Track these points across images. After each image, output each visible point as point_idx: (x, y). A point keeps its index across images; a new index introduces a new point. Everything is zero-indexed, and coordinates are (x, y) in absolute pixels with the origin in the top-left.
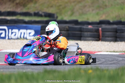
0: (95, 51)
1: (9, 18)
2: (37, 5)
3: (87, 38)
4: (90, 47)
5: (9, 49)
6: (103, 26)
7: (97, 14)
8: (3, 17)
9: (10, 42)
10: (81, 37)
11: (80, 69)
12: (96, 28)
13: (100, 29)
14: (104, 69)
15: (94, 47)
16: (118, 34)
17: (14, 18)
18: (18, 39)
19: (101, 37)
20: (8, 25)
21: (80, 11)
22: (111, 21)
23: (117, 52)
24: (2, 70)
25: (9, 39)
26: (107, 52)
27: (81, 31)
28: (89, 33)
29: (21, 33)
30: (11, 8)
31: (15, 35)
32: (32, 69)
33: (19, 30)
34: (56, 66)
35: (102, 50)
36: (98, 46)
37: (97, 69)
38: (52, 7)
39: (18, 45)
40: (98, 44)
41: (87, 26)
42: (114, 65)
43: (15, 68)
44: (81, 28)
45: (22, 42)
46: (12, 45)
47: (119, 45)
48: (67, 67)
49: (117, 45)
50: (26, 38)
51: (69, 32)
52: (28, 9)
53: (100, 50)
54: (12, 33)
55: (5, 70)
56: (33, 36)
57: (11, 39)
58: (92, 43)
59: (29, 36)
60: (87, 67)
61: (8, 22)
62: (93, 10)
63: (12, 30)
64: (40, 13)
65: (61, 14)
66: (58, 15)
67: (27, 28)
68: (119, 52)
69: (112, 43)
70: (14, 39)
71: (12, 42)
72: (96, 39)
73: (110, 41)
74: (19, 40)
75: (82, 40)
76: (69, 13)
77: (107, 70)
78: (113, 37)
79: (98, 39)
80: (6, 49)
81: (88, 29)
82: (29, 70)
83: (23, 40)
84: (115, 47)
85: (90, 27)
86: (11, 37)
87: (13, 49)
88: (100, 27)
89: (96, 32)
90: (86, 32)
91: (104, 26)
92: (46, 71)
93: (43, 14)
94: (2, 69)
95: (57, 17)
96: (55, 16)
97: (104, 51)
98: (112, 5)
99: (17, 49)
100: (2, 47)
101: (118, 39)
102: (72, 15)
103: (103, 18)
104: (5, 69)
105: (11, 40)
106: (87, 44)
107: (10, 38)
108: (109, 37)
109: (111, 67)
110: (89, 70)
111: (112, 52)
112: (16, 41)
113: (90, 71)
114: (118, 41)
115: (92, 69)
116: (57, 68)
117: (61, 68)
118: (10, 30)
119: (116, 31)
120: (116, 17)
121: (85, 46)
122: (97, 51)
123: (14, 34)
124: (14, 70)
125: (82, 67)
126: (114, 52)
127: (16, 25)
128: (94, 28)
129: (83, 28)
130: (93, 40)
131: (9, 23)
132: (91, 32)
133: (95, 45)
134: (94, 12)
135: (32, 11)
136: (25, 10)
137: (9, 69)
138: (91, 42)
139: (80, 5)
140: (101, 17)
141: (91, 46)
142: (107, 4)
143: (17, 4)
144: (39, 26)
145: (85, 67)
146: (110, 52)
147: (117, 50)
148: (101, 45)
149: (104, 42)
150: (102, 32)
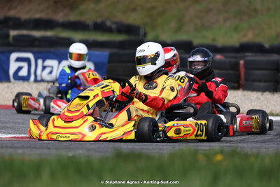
1: (37, 34)
2: (101, 6)
6: (248, 56)
7: (236, 29)
8: (25, 32)
9: (38, 89)
11: (196, 152)
12: (233, 60)
13: (242, 62)
14: (249, 153)
17: (49, 33)
19: (242, 82)
21: (198, 22)
23: (278, 115)
24: (20, 151)
25: (36, 81)
30: (42, 11)
31: (51, 72)
32: (89, 150)
33: (60, 62)
34: (141, 144)
37: (234, 153)
38: (134, 10)
40: (235, 97)
42: (272, 145)
43: (49, 146)
48: (165, 147)
49: (279, 99)
52: (82, 14)
54: (44, 68)
55: (28, 151)
57: (42, 81)
60: (210, 146)
61: (36, 43)
62: (226, 20)
63: (43, 62)
64: (108, 23)
65: (154, 28)
66: (147, 30)
69: (268, 95)
70: (48, 82)
72: (233, 84)
73: (263, 90)
76: (173, 25)
77: (257, 156)
78: (270, 81)
79: (236, 85)
82: (80, 152)
84: (274, 105)
85: (218, 57)
86: (41, 76)
88: (241, 59)
89: (232, 69)
91: (250, 56)
92: (120, 156)
93: (114, 27)
94: (20, 148)
95: (145, 34)
96: (142, 32)
98: (268, 9)
102: (178, 29)
103: (249, 37)
104: (27, 148)
105: (42, 84)
107: (39, 78)
108: (260, 81)
109: (265, 148)
110: (216, 154)
113: (219, 157)
115: (222, 152)
116: (143, 149)
117: (153, 149)
118: (40, 62)
119: (277, 68)
123: (48, 70)
124: (46, 151)
125: (199, 148)
127: (53, 50)
128: (228, 60)
131: (37, 46)
132: (221, 69)
133: (229, 99)
134: (228, 24)
135: (89, 18)
136: (73, 17)
137: (35, 148)
139: (198, 7)
140: (245, 35)
142: (259, 7)
143: (56, 2)
144: (104, 54)
145: (205, 148)
147: (278, 112)
148: (243, 98)
149: (250, 93)
150: (246, 69)
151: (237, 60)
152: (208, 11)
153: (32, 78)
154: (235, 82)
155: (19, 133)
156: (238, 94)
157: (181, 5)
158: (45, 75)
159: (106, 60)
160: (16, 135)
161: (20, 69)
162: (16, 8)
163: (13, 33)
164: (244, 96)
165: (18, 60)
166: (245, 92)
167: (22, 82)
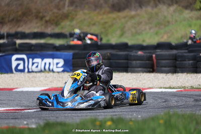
0: (144, 87)
1: (34, 42)
3: (137, 69)
4: (138, 81)
5: (26, 87)
6: (158, 52)
7: (157, 34)
9: (29, 77)
10: (128, 67)
13: (154, 56)
15: (144, 82)
16: (177, 62)
17: (42, 41)
18: (41, 71)
19: (155, 68)
21: (133, 30)
22: (173, 44)
23: (174, 88)
25: (29, 72)
26: (161, 88)
27: (127, 59)
28: (138, 62)
29: (45, 64)
30: (38, 27)
31: (37, 67)
33: (42, 60)
35: (155, 85)
36: (149, 80)
38: (94, 24)
39: (40, 81)
40: (149, 78)
41: (137, 53)
44: (127, 55)
45: (46, 77)
46: (32, 81)
47: (178, 78)
49: (176, 78)
50: (53, 71)
51: (111, 61)
52: (62, 28)
53: (150, 86)
54: (33, 64)
56: (61, 67)
57: (32, 72)
58: (141, 76)
59: (57, 67)
62: (150, 29)
63: (33, 60)
65: (107, 35)
67: (53, 57)
68: (176, 88)
69: (170, 76)
70: (36, 72)
71: (33, 77)
72: (149, 69)
73: (167, 72)
74: (43, 74)
75: (129, 72)
76: (118, 32)
78: (171, 67)
79: (151, 70)
80: (23, 87)
81: (137, 56)
83: (48, 73)
84: (172, 81)
86: (32, 69)
87: (32, 86)
89: (148, 60)
90: (134, 60)
95: (101, 39)
97: (157, 86)
98: (176, 21)
99: (37, 86)
100: (17, 84)
101: (178, 69)
102: (122, 35)
103: (164, 39)
105: (32, 73)
106: (135, 77)
107: (30, 70)
108: (165, 67)
111: (167, 88)
112: (39, 74)
114: (178, 72)
118: (31, 60)
119: (175, 58)
120: (182, 37)
121: (131, 81)
122: (146, 87)
123: (35, 65)
126: (170, 88)
129: (131, 56)
130: (143, 72)
132: (141, 60)
133: (145, 79)
134: (152, 31)
135: (66, 31)
136: (57, 30)
138: (141, 74)
139: (133, 21)
140: (162, 37)
141: (140, 81)
143: (46, 22)
146: (164, 88)
147: (174, 86)
149: (159, 74)
150: (157, 60)
151: (151, 54)
152: (139, 23)
153: (26, 70)
155: (10, 107)
156: (152, 75)
157: (123, 20)
158: (34, 68)
159: (71, 58)
160: (7, 109)
161: (18, 65)
162: (22, 26)
163: (18, 41)
164: (155, 77)
165: (17, 59)
166: (156, 74)
167: (20, 73)
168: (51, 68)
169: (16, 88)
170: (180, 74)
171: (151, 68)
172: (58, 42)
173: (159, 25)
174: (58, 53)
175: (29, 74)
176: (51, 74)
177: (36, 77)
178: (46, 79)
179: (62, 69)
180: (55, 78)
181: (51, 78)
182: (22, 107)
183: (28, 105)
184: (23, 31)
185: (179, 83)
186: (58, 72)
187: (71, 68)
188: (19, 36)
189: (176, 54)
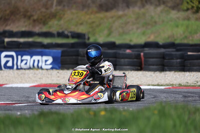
1: (22, 40)
2: (62, 22)
3: (125, 67)
5: (16, 83)
6: (146, 50)
7: (144, 34)
8: (15, 39)
9: (18, 74)
10: (116, 65)
12: (136, 53)
13: (142, 54)
15: (133, 79)
16: (165, 61)
17: (30, 40)
18: (30, 68)
19: (143, 66)
20: (17, 50)
21: (121, 30)
22: (161, 43)
23: (162, 85)
25: (17, 69)
26: (149, 85)
27: (116, 57)
28: (126, 60)
29: (34, 61)
30: (26, 26)
31: (26, 64)
33: (31, 57)
36: (138, 77)
38: (82, 24)
39: (29, 77)
40: (137, 75)
41: (125, 51)
44: (115, 53)
45: (35, 73)
46: (21, 77)
47: (166, 76)
49: (164, 76)
50: (41, 68)
52: (50, 27)
53: (139, 83)
54: (22, 61)
56: (50, 64)
57: (21, 69)
58: (129, 74)
61: (21, 46)
62: (137, 28)
63: (22, 57)
64: (66, 33)
65: (94, 34)
66: (90, 36)
67: (42, 54)
68: (165, 86)
69: (158, 73)
70: (25, 69)
71: (22, 74)
72: (137, 67)
73: (155, 70)
74: (31, 71)
75: (118, 70)
76: (106, 32)
78: (159, 65)
79: (139, 68)
80: (12, 83)
81: (125, 54)
83: (37, 70)
84: (160, 79)
85: (128, 51)
86: (20, 66)
87: (21, 82)
88: (141, 52)
89: (137, 58)
90: (123, 58)
93: (69, 34)
95: (89, 39)
96: (87, 37)
97: (145, 84)
98: (163, 21)
99: (26, 82)
100: (6, 80)
101: (166, 68)
102: (109, 35)
103: (152, 39)
105: (21, 70)
107: (19, 67)
108: (153, 65)
111: (155, 85)
112: (27, 71)
114: (166, 71)
118: (19, 57)
119: (163, 57)
120: (169, 37)
123: (24, 62)
126: (158, 85)
127: (27, 50)
128: (134, 53)
129: (119, 54)
130: (131, 70)
132: (129, 58)
133: (133, 77)
134: (139, 31)
135: (54, 30)
136: (45, 29)
138: (130, 72)
139: (121, 21)
140: (149, 37)
141: (128, 78)
142: (157, 20)
143: (34, 21)
144: (58, 51)
146: (152, 85)
147: (162, 83)
148: (142, 76)
149: (147, 72)
150: (145, 58)
151: (139, 53)
152: (127, 23)
153: (15, 67)
154: (138, 66)
156: (140, 73)
157: (110, 20)
158: (23, 65)
159: (60, 55)
161: (7, 62)
162: (10, 24)
163: (6, 40)
166: (144, 72)
167: (9, 70)
168: (40, 65)
169: (6, 84)
170: (168, 73)
171: (139, 66)
172: (46, 41)
173: (146, 24)
174: (47, 50)
175: (18, 71)
176: (40, 71)
177: (25, 74)
178: (35, 75)
179: (51, 66)
180: (44, 75)
181: (40, 75)
182: (12, 101)
183: (19, 99)
184: (11, 29)
185: (167, 80)
186: (47, 69)
187: (60, 65)
188: (7, 34)
189: (164, 53)
